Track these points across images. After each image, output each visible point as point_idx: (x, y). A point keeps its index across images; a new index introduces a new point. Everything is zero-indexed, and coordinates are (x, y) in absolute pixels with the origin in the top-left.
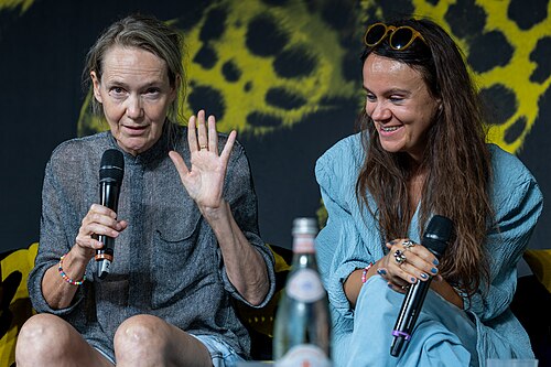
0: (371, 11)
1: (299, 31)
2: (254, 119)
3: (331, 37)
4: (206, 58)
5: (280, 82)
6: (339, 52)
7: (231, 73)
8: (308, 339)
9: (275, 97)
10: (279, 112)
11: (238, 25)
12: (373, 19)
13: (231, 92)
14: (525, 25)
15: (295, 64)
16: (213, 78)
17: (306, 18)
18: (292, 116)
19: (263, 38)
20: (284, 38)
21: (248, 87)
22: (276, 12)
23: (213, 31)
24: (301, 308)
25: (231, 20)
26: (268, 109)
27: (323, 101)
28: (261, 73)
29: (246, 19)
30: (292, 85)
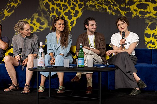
0: (51, 17)
1: (43, 20)
2: (37, 30)
3: (47, 20)
4: (31, 23)
5: (40, 26)
6: (48, 22)
7: (34, 25)
8: (41, 57)
9: (40, 27)
10: (40, 29)
11: (35, 19)
12: (52, 18)
13: (34, 27)
14: (70, 20)
15: (42, 24)
16: (32, 25)
17: (43, 18)
18: (42, 30)
19: (38, 20)
20: (41, 20)
21: (36, 26)
22: (40, 17)
23: (32, 19)
24: (41, 53)
25: (34, 18)
26: (39, 29)
27: (46, 28)
28: (38, 25)
29: (36, 18)
30: (42, 26)
